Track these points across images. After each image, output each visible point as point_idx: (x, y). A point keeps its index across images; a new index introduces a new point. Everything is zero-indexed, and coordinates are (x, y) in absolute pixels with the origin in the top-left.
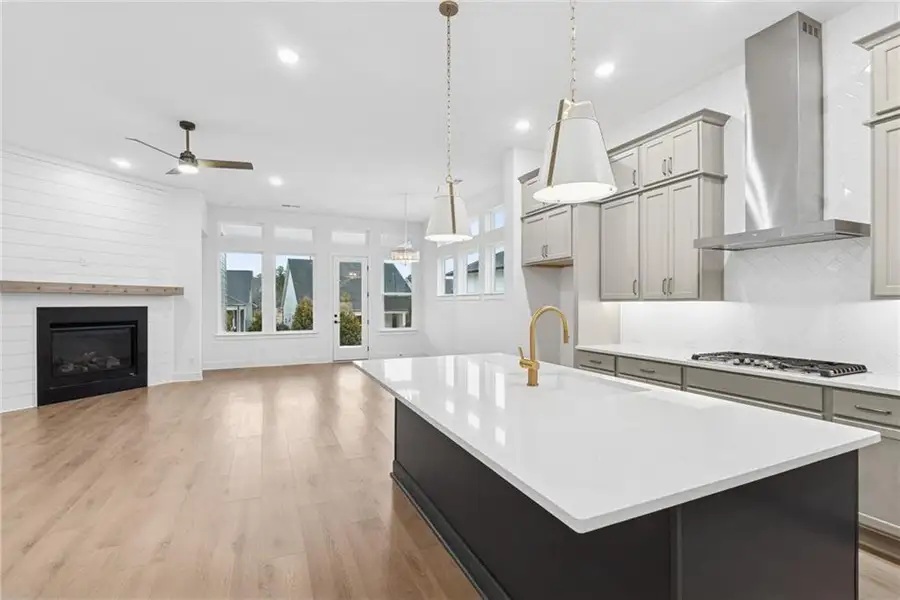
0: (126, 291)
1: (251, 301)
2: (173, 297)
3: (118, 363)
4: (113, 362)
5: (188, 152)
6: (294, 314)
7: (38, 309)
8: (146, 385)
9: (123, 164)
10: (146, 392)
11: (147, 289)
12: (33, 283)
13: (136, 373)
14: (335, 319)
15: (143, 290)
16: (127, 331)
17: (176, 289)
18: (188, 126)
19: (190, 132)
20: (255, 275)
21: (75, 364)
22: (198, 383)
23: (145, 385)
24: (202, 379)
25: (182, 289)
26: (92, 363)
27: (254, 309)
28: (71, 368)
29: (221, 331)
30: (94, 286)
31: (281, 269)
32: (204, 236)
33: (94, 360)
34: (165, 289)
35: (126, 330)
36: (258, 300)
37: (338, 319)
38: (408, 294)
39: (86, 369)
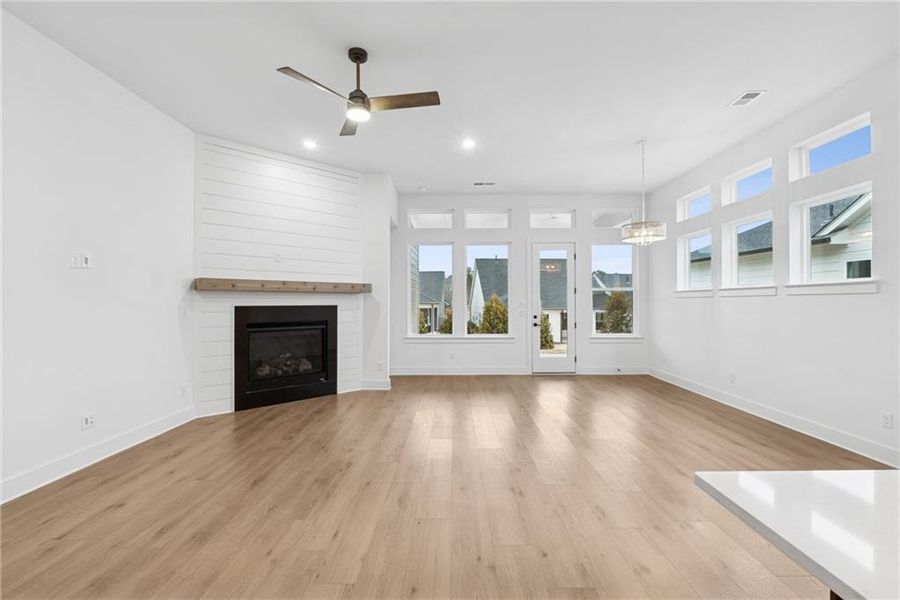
0: (315, 289)
1: (443, 300)
2: (362, 295)
3: (310, 367)
4: (306, 366)
5: (358, 90)
6: (482, 313)
7: (236, 307)
8: (335, 393)
9: (310, 145)
10: (335, 400)
11: (336, 285)
12: (228, 280)
13: (326, 379)
14: (535, 321)
15: (331, 287)
16: (319, 332)
17: (364, 285)
18: (358, 55)
19: (361, 65)
20: (447, 276)
21: (270, 366)
22: (385, 392)
23: (334, 391)
24: (389, 388)
25: (370, 285)
26: (286, 365)
27: (446, 307)
28: (266, 370)
29: (412, 332)
30: (284, 283)
31: (469, 270)
32: (393, 228)
33: (288, 363)
34: (353, 286)
35: (316, 330)
36: (449, 299)
37: (538, 321)
38: (627, 289)
39: (280, 372)
